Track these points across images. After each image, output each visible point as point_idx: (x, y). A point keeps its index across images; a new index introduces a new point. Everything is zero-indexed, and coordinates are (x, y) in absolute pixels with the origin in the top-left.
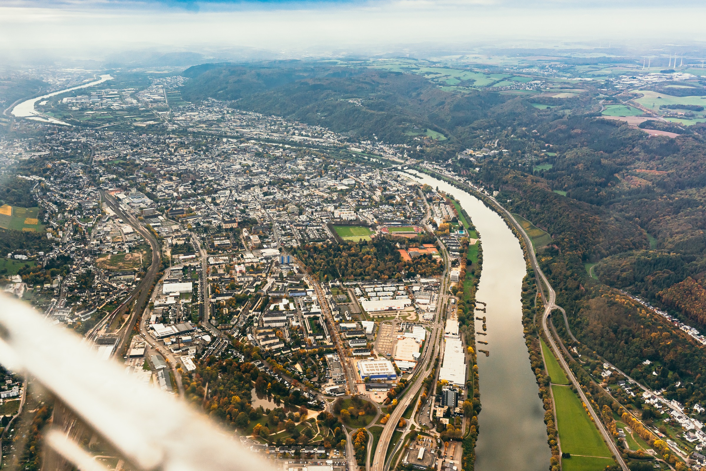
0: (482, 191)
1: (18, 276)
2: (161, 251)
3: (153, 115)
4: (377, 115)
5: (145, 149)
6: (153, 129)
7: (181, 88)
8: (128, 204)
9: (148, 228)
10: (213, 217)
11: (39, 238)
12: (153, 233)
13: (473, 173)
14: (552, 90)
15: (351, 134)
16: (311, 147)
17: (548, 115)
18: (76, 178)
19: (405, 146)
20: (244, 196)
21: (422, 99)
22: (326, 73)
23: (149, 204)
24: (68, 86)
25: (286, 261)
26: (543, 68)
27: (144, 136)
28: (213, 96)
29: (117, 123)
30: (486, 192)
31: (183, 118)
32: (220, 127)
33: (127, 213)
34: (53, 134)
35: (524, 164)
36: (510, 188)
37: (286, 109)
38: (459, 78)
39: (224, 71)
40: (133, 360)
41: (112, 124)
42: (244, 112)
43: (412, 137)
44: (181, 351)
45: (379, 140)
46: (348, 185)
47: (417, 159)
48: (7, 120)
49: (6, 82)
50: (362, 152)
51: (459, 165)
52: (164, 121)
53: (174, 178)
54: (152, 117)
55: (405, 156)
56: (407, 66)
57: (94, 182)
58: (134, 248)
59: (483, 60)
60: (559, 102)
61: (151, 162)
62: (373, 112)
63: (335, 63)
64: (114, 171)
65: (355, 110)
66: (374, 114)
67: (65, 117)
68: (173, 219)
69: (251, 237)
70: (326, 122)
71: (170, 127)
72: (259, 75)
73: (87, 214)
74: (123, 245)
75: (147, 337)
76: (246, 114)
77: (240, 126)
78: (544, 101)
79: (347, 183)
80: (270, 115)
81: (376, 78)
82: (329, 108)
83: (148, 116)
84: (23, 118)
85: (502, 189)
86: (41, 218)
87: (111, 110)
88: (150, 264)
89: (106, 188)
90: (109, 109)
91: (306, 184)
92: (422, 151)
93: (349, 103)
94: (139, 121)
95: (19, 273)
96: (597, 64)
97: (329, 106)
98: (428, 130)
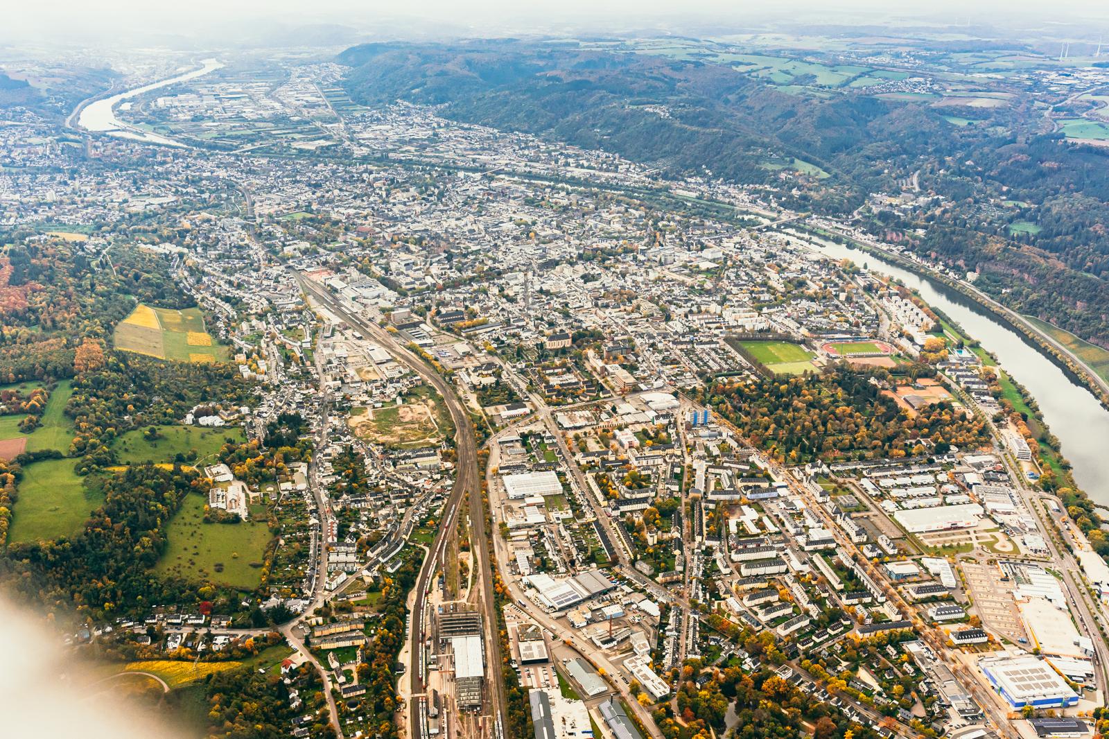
0: (942, 272)
1: (223, 468)
2: (460, 399)
3: (317, 130)
4: (704, 134)
5: (336, 192)
6: (330, 154)
7: (344, 84)
8: (354, 299)
9: (412, 349)
10: (518, 327)
11: (229, 376)
12: (426, 360)
13: (915, 238)
14: (955, 93)
15: (663, 165)
16: (606, 188)
17: (975, 136)
18: (240, 248)
19: (768, 187)
20: (550, 282)
21: (751, 105)
22: (575, 61)
23: (393, 300)
24: (156, 78)
25: (700, 420)
26: (898, 56)
27: (320, 167)
28: (404, 98)
29: (265, 144)
30: (951, 274)
31: (371, 136)
32: (437, 151)
33: (359, 316)
34: (164, 163)
35: (990, 223)
36: (1000, 269)
37: (536, 122)
38: (787, 72)
39: (410, 56)
40: (532, 670)
41: (257, 145)
42: (466, 126)
43: (776, 173)
44: (615, 643)
45: (716, 177)
46: (714, 260)
47: (796, 210)
48: (77, 137)
49: (56, 71)
50: (698, 198)
51: (880, 223)
52: (341, 141)
53: (412, 247)
54: (316, 133)
55: (774, 205)
56: (696, 51)
57: (273, 255)
58: (410, 394)
59: (789, 42)
60: (983, 114)
61: (357, 216)
62: (695, 128)
63: (576, 45)
64: (303, 233)
65: (662, 124)
66: (698, 132)
67: (174, 132)
68: (449, 330)
69: (608, 367)
70: (613, 144)
71: (358, 152)
72: (469, 63)
73: (291, 321)
74: (385, 387)
75: (530, 608)
76: (470, 129)
77: (472, 149)
78: (960, 111)
79: (710, 257)
80: (512, 131)
81: (667, 71)
82: (614, 120)
83: (310, 131)
84: (104, 134)
85: (982, 270)
86: (213, 331)
87: (245, 120)
88: (454, 430)
89: (300, 267)
90: (239, 118)
91: (641, 257)
92: (804, 198)
93: (647, 113)
94: (300, 139)
95: (222, 460)
96: (981, 51)
97: (613, 116)
98: (796, 160)
